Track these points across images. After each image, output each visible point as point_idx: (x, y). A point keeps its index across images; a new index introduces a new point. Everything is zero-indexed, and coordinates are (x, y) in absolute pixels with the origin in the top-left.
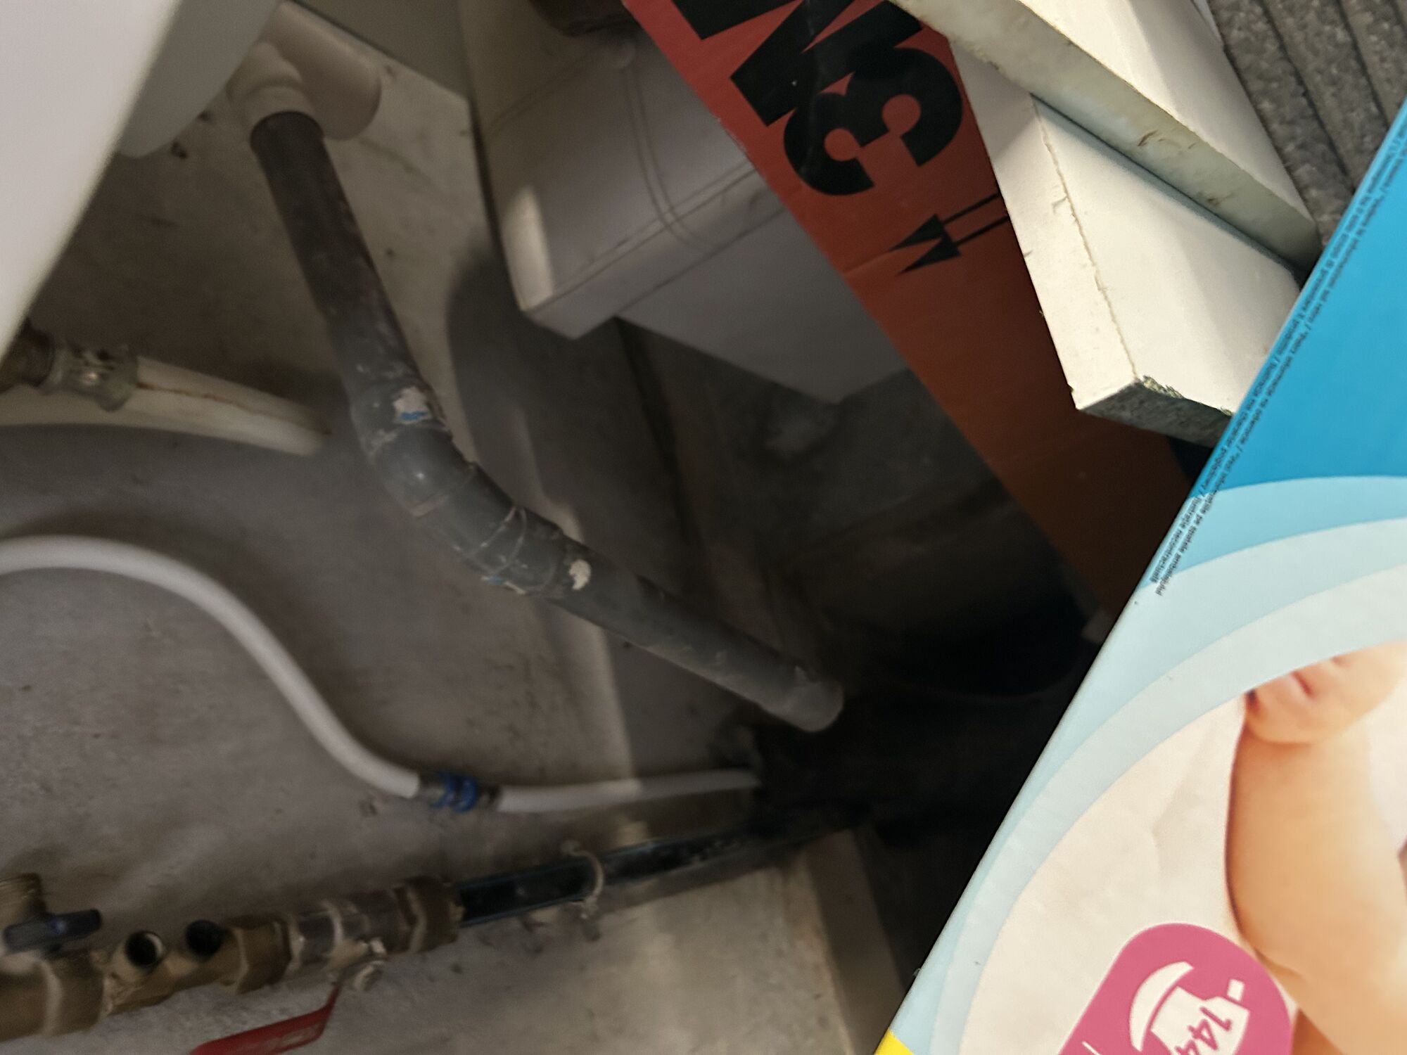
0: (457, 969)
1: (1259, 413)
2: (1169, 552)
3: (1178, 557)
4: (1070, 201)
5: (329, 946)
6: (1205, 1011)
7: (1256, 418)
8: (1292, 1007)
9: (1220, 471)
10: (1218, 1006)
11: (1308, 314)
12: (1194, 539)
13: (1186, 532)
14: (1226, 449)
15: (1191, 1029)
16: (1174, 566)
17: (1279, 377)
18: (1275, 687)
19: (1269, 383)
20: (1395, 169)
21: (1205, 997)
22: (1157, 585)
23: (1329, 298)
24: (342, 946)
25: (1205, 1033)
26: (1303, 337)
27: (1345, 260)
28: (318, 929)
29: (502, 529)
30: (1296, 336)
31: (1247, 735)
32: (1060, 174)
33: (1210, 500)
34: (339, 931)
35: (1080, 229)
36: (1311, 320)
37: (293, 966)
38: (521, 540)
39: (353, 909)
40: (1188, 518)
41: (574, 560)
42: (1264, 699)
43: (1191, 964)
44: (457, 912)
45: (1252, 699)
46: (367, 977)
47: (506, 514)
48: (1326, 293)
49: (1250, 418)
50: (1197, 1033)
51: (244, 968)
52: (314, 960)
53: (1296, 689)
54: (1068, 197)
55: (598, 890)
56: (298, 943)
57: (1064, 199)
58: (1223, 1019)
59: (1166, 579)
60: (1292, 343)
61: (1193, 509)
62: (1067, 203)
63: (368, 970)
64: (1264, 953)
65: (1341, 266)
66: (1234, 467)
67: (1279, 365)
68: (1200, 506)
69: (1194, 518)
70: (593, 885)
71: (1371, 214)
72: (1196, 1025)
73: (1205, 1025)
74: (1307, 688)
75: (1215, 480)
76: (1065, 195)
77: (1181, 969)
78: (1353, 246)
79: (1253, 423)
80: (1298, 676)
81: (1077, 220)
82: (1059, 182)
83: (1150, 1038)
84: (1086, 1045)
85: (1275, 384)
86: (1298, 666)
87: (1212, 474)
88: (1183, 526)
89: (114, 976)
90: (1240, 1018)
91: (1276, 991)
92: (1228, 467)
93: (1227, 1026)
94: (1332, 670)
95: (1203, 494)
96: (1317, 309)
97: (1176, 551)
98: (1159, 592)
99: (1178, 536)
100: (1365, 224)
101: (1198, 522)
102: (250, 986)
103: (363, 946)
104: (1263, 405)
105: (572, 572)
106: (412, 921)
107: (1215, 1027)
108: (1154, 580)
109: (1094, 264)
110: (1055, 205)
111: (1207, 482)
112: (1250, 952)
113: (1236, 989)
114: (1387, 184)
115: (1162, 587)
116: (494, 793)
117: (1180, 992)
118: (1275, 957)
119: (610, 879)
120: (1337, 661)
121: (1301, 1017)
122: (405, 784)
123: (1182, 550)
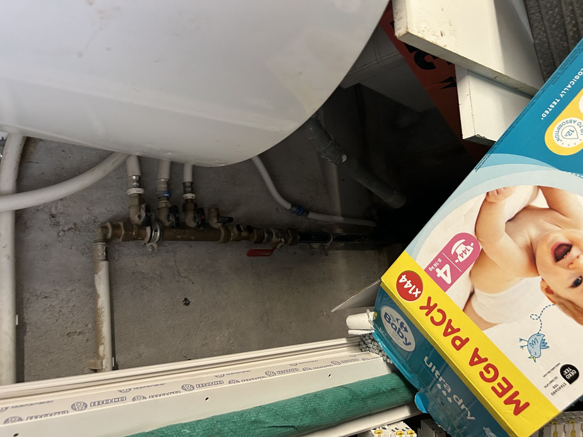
0: (294, 253)
1: (502, 140)
2: (480, 164)
3: (481, 165)
4: (470, 95)
5: (272, 238)
6: (466, 248)
7: (502, 141)
8: (481, 248)
9: (493, 150)
10: (468, 247)
11: (516, 122)
12: (485, 162)
13: (484, 161)
14: (495, 146)
15: (463, 251)
16: (480, 167)
17: (508, 133)
18: (492, 192)
19: (506, 134)
20: (539, 97)
21: (466, 246)
22: (475, 170)
23: (521, 120)
24: (274, 239)
25: (465, 252)
26: (514, 126)
27: (525, 113)
28: (270, 234)
29: (329, 145)
30: (513, 126)
31: (485, 200)
32: (470, 89)
33: (490, 155)
34: (274, 235)
35: (471, 102)
36: (516, 123)
37: (265, 240)
38: (333, 148)
39: (277, 231)
40: (485, 158)
41: (344, 154)
42: (490, 194)
43: (465, 240)
44: (299, 237)
45: (488, 193)
46: (280, 246)
47: (330, 141)
48: (520, 119)
49: (501, 140)
50: (463, 252)
51: (256, 238)
52: (269, 240)
53: (496, 192)
54: (470, 94)
55: (331, 241)
56: (266, 235)
57: (468, 95)
58: (469, 249)
59: (477, 169)
60: (512, 127)
61: (486, 157)
62: (469, 96)
63: (280, 245)
64: (479, 238)
65: (525, 114)
66: (496, 150)
67: (509, 131)
68: (487, 156)
69: (486, 158)
70: (330, 241)
71: (532, 105)
72: (463, 250)
73: (465, 250)
74: (498, 193)
75: (491, 151)
76: (469, 94)
77: (463, 240)
78: (528, 110)
79: (501, 141)
80: (497, 190)
81: (471, 99)
82: (469, 90)
83: (455, 252)
84: (443, 253)
85: (507, 134)
86: (496, 189)
87: (491, 150)
88: (483, 159)
89: (233, 232)
90: (472, 249)
91: (479, 244)
92: (494, 149)
93: (469, 250)
94: (503, 190)
95: (489, 154)
96: (518, 122)
97: (481, 164)
98: (476, 171)
99: (482, 161)
100: (531, 106)
101: (486, 159)
102: (256, 242)
103: (279, 239)
104: (504, 138)
105: (342, 158)
106: (289, 237)
107: (467, 251)
108: (475, 169)
109: (472, 109)
110: (467, 95)
111: (490, 151)
112: (476, 239)
113: (472, 244)
114: (537, 99)
115: (477, 171)
116: (308, 213)
117: (462, 244)
118: (480, 239)
119: (334, 240)
120: (504, 188)
121: (482, 249)
122: (288, 206)
123: (482, 164)
